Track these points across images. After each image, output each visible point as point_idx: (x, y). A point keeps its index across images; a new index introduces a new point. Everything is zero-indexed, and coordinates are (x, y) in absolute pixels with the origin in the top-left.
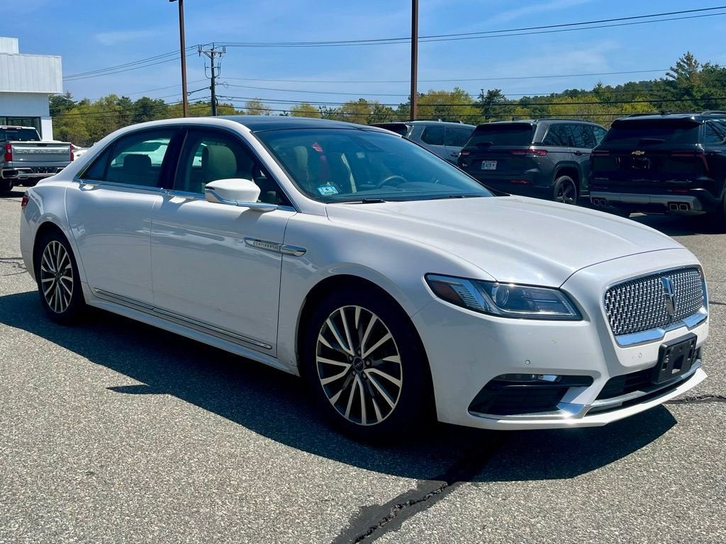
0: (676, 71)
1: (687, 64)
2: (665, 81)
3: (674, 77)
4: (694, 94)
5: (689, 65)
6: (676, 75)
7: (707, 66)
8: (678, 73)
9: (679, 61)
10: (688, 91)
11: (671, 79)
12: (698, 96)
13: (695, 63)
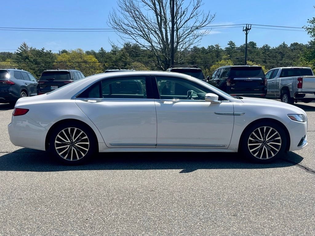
0: (21, 49)
1: (24, 47)
2: (17, 53)
3: (20, 52)
4: (30, 59)
5: (25, 47)
6: (21, 51)
7: (31, 48)
8: (21, 50)
9: (21, 46)
10: (27, 58)
11: (19, 52)
12: (32, 60)
13: (27, 47)
